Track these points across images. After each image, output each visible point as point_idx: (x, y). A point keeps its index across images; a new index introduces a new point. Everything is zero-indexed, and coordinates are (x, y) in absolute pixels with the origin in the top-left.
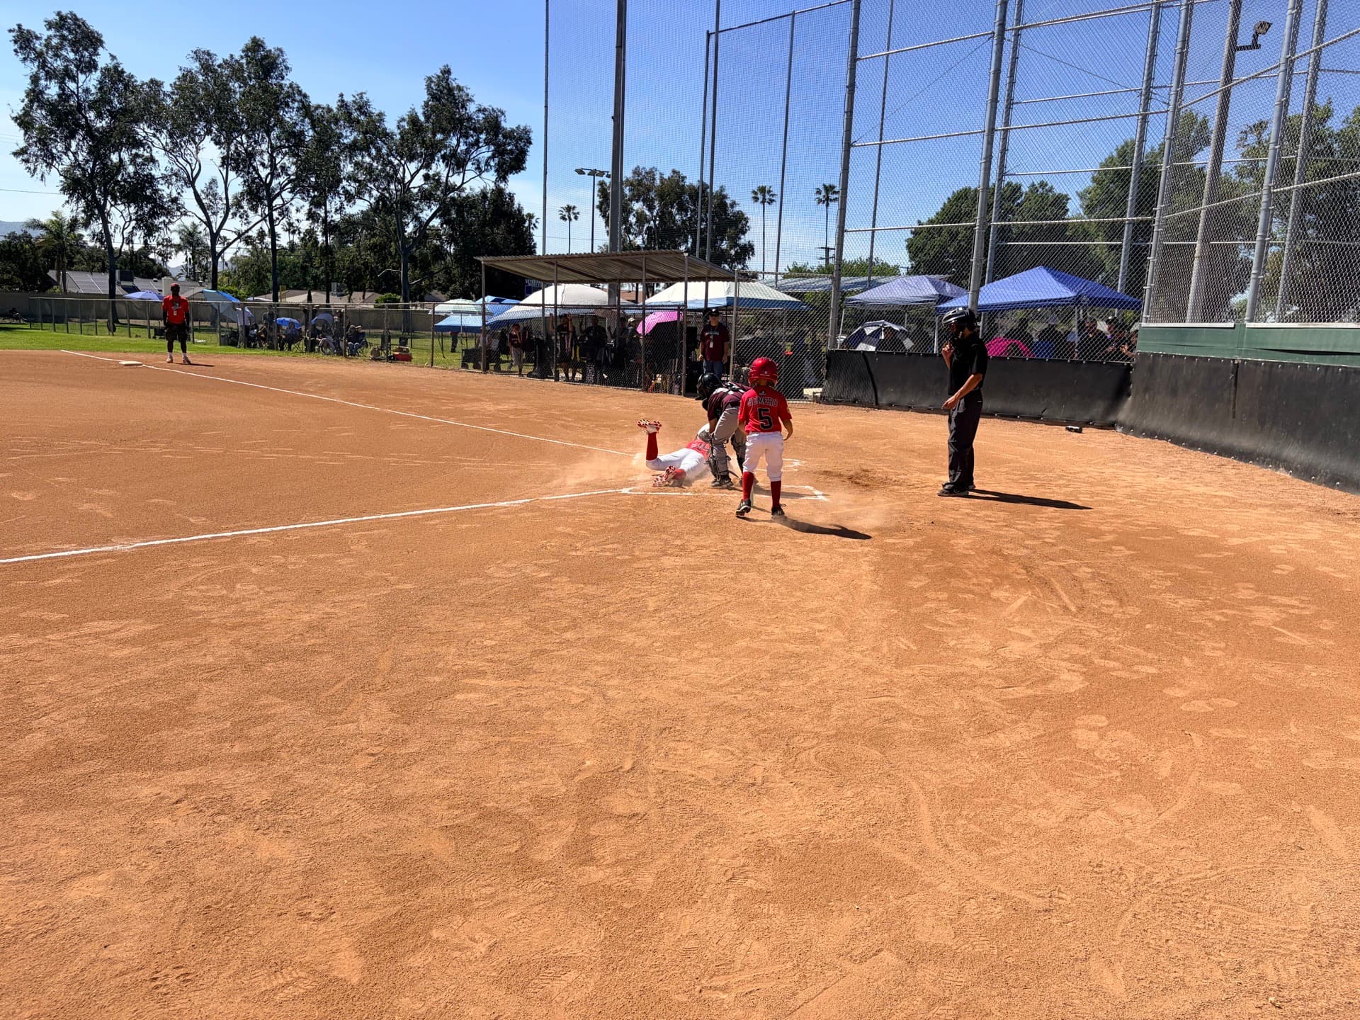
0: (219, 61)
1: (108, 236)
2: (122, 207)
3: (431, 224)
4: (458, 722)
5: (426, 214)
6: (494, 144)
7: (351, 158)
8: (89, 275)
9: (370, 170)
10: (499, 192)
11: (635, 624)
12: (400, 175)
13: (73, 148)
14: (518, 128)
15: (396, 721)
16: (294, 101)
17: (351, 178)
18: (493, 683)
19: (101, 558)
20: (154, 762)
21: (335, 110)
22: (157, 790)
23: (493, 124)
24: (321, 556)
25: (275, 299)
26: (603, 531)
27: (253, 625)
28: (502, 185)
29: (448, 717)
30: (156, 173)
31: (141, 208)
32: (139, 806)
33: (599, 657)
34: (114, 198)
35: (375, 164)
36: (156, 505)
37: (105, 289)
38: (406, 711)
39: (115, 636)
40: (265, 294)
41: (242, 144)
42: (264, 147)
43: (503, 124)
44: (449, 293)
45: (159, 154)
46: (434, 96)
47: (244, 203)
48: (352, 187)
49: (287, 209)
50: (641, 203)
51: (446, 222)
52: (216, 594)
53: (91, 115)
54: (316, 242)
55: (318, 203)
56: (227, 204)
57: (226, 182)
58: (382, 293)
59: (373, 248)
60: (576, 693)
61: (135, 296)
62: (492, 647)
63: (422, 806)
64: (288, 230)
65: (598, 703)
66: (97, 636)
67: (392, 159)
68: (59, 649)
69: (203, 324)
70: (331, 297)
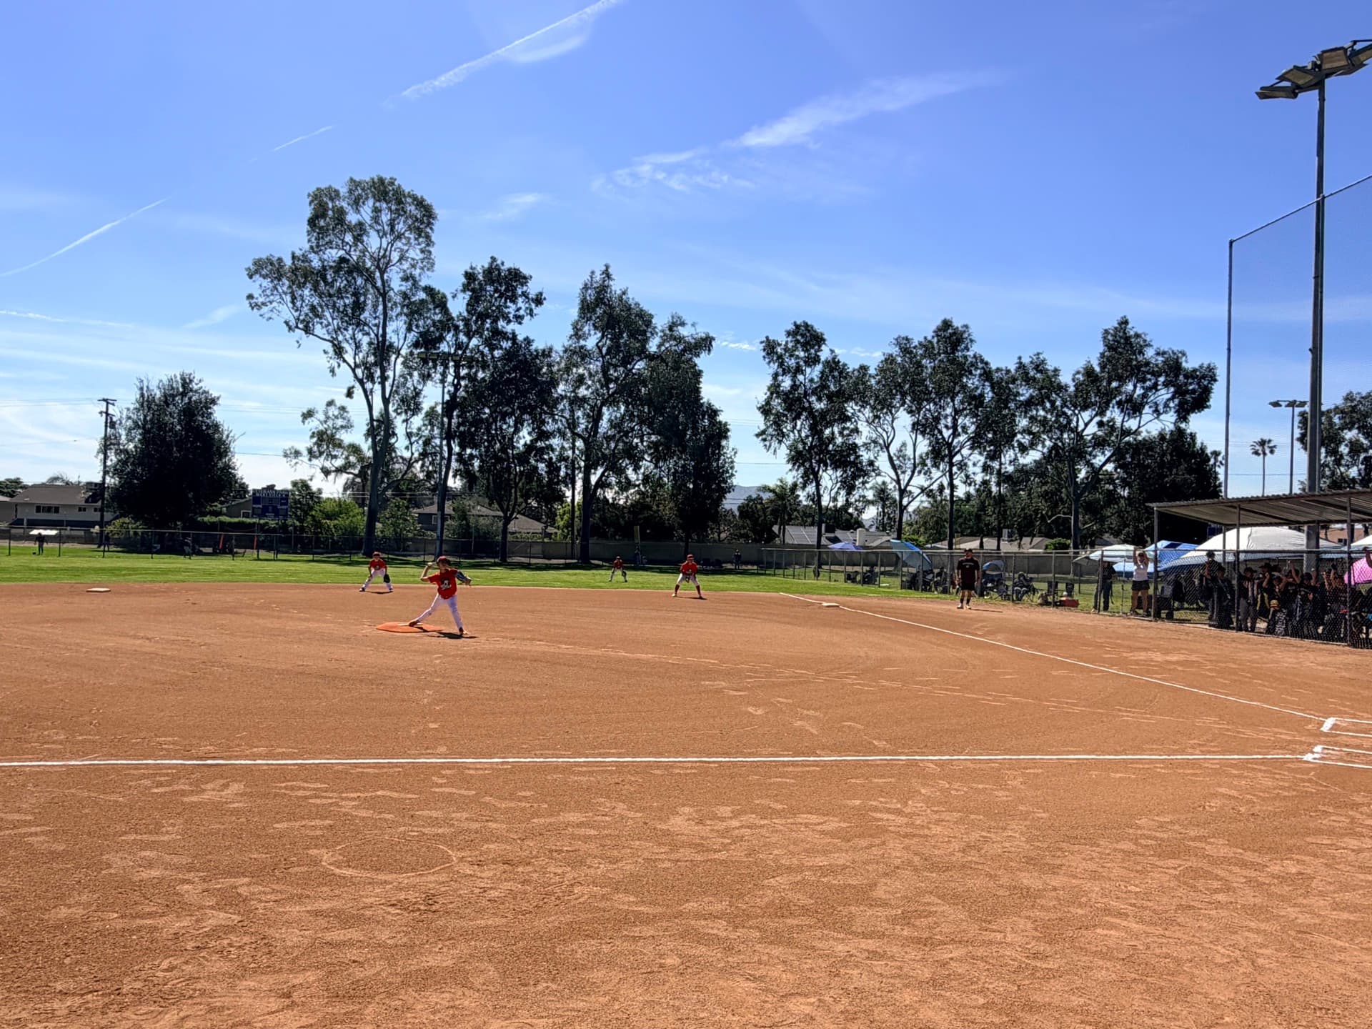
0: (916, 343)
1: (819, 496)
2: (830, 472)
3: (1104, 468)
4: (1095, 953)
5: (1098, 460)
6: (1173, 386)
7: (1026, 412)
8: (802, 528)
9: (1044, 422)
10: (1180, 433)
12: (1074, 424)
13: (798, 427)
14: (1201, 367)
15: (1038, 939)
16: (976, 368)
17: (1027, 431)
18: (1134, 926)
19: (809, 766)
20: (846, 928)
21: (1013, 371)
22: (847, 948)
23: (1173, 367)
24: (981, 786)
25: (950, 547)
26: (1275, 798)
27: (921, 836)
28: (1183, 426)
29: (1087, 946)
30: (859, 441)
31: (845, 472)
32: (836, 957)
33: (1252, 925)
34: (826, 465)
35: (1049, 416)
36: (849, 727)
37: (813, 541)
38: (1049, 933)
39: (819, 828)
40: (941, 541)
41: (930, 410)
42: (949, 411)
43: (1184, 365)
44: (1122, 537)
45: (863, 426)
46: (1110, 347)
47: (929, 462)
48: (1026, 440)
49: (966, 464)
50: (1355, 431)
51: (1120, 466)
52: (893, 806)
53: (813, 399)
54: (991, 492)
55: (994, 456)
56: (914, 464)
57: (915, 445)
58: (1052, 538)
59: (1045, 496)
60: (1221, 953)
61: (837, 546)
62: (1136, 893)
63: (1056, 1014)
64: (965, 483)
65: (1246, 967)
66: (806, 825)
67: (1065, 410)
68: (781, 831)
69: (888, 569)
70: (1002, 543)
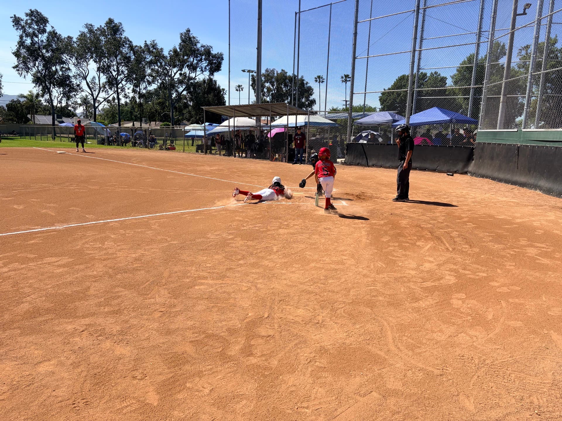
0: (96, 28)
1: (52, 101)
2: (57, 89)
3: (183, 93)
4: (196, 298)
5: (180, 89)
6: (208, 60)
7: (150, 67)
8: (44, 116)
9: (157, 72)
10: (210, 80)
11: (268, 257)
12: (170, 74)
13: (37, 65)
14: (218, 53)
15: (171, 298)
16: (126, 44)
17: (150, 75)
18: (211, 282)
19: (51, 232)
20: (73, 315)
21: (143, 48)
22: (74, 327)
23: (207, 52)
24: (139, 230)
25: (120, 125)
26: (255, 219)
27: (113, 259)
28: (212, 77)
29: (192, 296)
30: (71, 74)
31: (65, 89)
32: (67, 333)
33: (254, 271)
34: (54, 85)
35: (160, 69)
36: (73, 210)
37: (50, 122)
38: (175, 294)
39: (56, 264)
40: (115, 123)
41: (105, 62)
42: (114, 63)
43: (212, 52)
44: (191, 122)
45: (72, 67)
46: (183, 41)
47: (107, 86)
48: (150, 79)
49: (124, 88)
50: (269, 83)
51: (189, 92)
52: (97, 246)
53: (44, 51)
54: (136, 102)
55: (137, 86)
56: (100, 87)
57: (99, 78)
58: (163, 122)
59: (159, 103)
60: (244, 286)
61: (63, 125)
62: (210, 267)
63: (182, 333)
64: (125, 97)
65: (253, 290)
66: (49, 264)
67: (166, 67)
68: (34, 269)
69: (90, 136)
70: (142, 124)
